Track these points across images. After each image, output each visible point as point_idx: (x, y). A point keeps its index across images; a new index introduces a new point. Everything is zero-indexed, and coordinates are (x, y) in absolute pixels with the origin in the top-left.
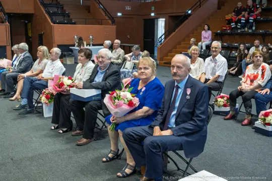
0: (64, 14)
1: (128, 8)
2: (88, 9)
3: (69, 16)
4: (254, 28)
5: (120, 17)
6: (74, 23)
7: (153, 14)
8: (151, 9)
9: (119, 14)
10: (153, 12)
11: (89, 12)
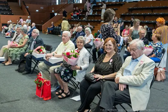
0: (9, 10)
1: (42, 8)
2: (21, 8)
3: (11, 11)
4: (78, 18)
5: (37, 12)
6: (13, 15)
7: (53, 11)
8: (52, 8)
9: (37, 11)
10: (53, 10)
11: (22, 10)
